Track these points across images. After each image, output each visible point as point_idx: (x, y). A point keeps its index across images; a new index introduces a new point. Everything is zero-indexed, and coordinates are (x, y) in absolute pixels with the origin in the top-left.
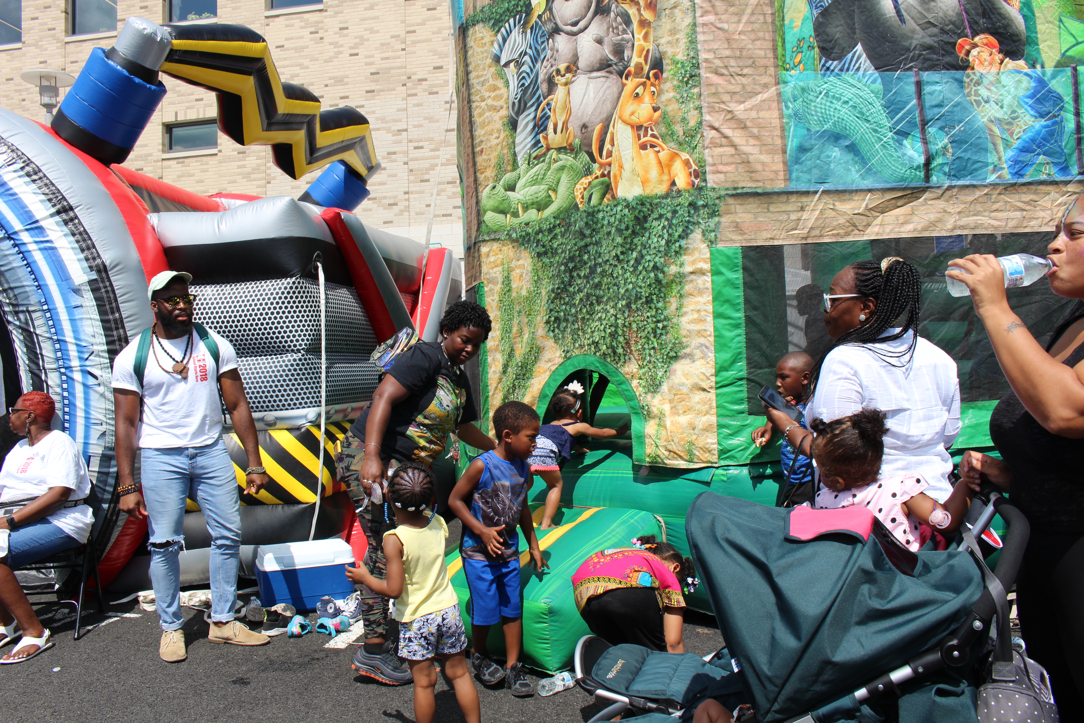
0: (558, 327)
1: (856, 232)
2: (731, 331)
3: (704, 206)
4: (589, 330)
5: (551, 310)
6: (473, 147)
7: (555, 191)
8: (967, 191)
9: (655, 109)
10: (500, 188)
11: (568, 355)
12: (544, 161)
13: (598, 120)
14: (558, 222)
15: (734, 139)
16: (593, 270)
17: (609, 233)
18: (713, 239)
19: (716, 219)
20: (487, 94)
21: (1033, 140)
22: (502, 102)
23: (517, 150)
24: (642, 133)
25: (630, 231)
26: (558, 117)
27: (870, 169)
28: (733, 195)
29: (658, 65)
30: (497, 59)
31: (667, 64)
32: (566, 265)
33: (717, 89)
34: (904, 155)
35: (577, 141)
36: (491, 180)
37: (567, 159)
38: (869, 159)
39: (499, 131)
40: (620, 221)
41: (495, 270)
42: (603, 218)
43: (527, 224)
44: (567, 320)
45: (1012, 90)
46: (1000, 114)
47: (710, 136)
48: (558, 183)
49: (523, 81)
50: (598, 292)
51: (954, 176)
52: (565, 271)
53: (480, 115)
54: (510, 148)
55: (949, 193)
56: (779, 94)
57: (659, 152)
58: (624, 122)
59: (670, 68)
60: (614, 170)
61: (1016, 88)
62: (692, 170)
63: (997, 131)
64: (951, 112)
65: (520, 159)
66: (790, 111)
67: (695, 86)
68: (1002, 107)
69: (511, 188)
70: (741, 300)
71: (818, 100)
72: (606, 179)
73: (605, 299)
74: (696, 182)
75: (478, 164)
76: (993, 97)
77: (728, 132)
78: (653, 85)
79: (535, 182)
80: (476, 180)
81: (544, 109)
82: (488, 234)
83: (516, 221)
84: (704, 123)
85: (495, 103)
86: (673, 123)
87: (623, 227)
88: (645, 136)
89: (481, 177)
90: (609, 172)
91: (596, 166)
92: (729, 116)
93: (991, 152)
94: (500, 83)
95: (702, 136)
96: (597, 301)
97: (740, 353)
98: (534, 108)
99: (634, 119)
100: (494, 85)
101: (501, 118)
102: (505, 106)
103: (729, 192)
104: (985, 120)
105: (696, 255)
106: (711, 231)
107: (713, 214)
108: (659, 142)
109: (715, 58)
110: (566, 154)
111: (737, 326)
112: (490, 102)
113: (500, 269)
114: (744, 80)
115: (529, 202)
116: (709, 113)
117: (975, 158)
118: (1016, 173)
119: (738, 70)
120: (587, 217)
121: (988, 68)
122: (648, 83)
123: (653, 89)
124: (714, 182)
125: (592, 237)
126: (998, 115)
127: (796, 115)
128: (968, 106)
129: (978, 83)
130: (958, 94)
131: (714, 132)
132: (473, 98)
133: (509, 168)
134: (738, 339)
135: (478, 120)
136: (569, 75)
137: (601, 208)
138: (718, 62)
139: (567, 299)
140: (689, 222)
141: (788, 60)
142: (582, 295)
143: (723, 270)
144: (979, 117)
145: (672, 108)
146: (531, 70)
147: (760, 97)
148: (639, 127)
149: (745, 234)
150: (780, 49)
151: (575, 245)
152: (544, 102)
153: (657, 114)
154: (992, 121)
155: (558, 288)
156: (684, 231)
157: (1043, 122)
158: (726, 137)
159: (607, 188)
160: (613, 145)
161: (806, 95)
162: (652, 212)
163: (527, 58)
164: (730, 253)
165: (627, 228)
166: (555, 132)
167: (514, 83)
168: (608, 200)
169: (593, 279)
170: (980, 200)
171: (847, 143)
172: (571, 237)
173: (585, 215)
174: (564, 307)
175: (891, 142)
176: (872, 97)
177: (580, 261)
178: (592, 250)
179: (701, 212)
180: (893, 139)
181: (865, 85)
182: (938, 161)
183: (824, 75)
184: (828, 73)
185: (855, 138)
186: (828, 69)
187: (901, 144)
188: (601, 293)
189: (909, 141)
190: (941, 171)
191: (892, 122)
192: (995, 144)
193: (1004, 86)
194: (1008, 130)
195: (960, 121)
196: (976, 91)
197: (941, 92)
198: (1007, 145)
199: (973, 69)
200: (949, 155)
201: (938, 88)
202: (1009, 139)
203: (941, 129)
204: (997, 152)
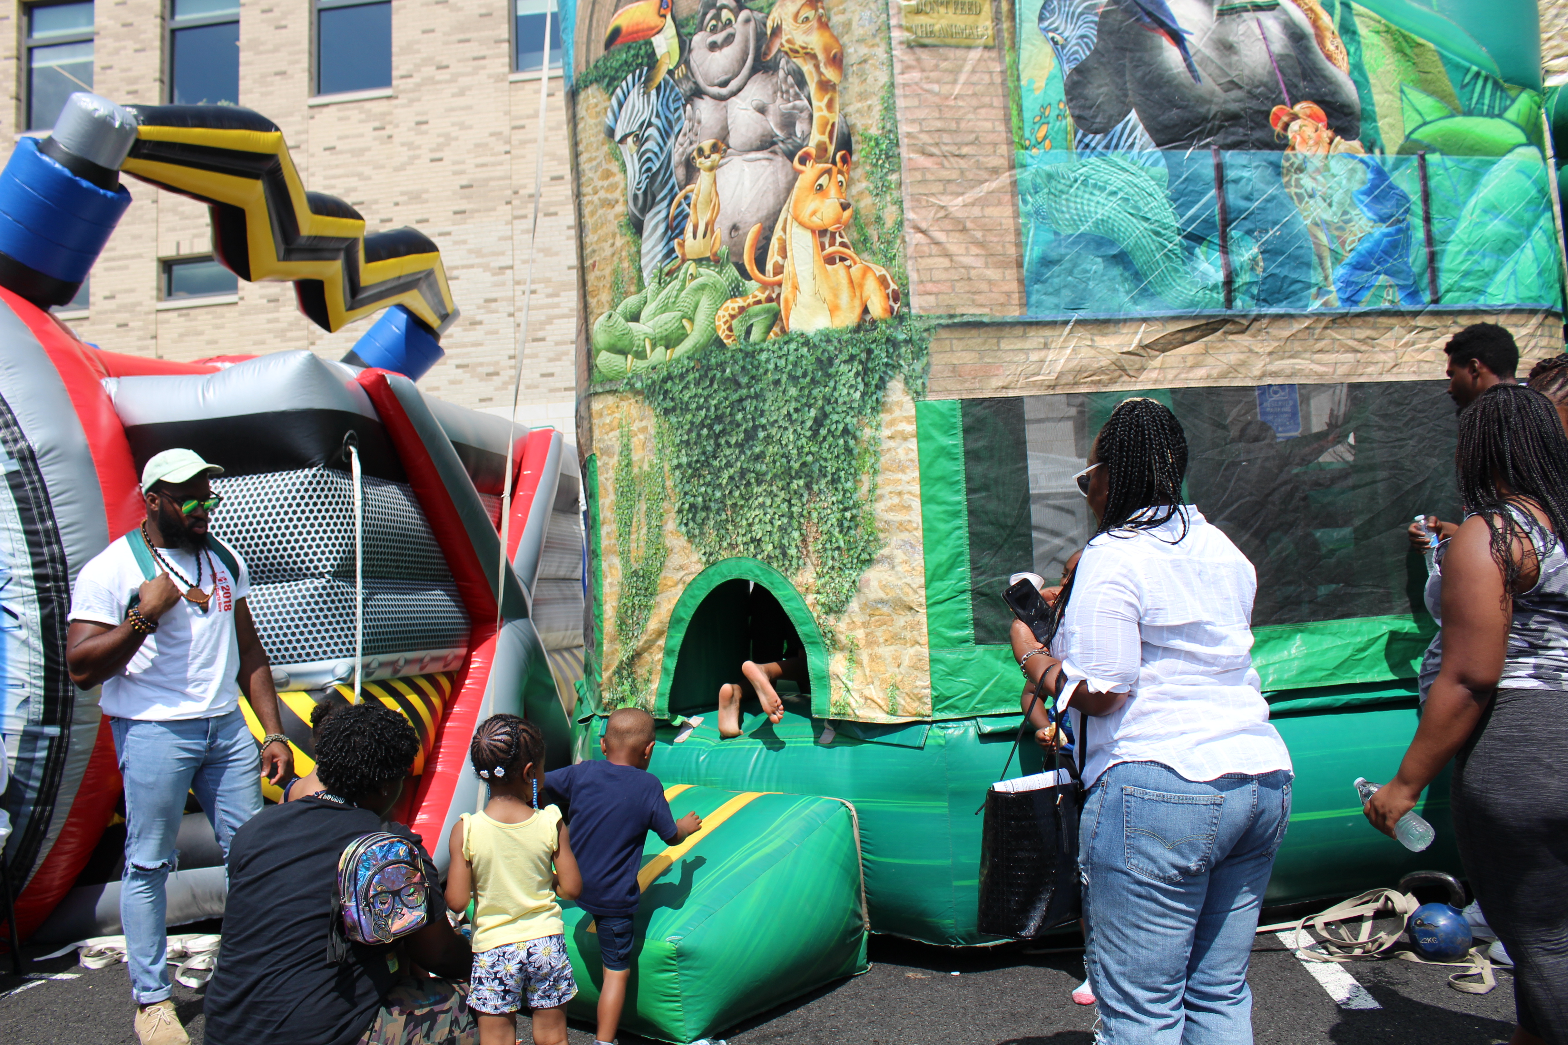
0: (694, 519)
1: (1125, 378)
2: (947, 522)
3: (907, 342)
4: (745, 523)
5: (685, 494)
6: (582, 258)
7: (691, 319)
8: (1281, 323)
9: (845, 207)
10: (618, 317)
11: (712, 559)
12: (677, 278)
13: (755, 219)
14: (693, 364)
15: (948, 246)
16: (750, 435)
17: (777, 382)
18: (919, 389)
19: (924, 360)
20: (599, 184)
21: (1371, 253)
22: (618, 195)
23: (644, 262)
24: (827, 240)
25: (808, 378)
26: (699, 216)
27: (1145, 290)
28: (948, 326)
29: (846, 144)
30: (611, 133)
31: (858, 142)
32: (710, 427)
33: (924, 175)
34: (1195, 269)
35: (724, 249)
36: (606, 306)
37: (708, 274)
38: (1145, 275)
39: (615, 235)
40: (795, 365)
41: (611, 434)
42: (768, 361)
43: (655, 368)
44: (708, 509)
45: (1344, 182)
46: (1327, 215)
47: (914, 242)
48: (696, 308)
49: (649, 164)
50: (758, 467)
51: (1265, 300)
52: (708, 437)
53: (593, 214)
54: (632, 260)
55: (1256, 325)
56: (1014, 183)
57: (851, 267)
58: (800, 223)
59: (861, 147)
60: (786, 292)
61: (1349, 180)
62: (890, 291)
63: (1323, 238)
65: (647, 276)
66: (1029, 207)
67: (893, 171)
68: (1330, 205)
69: (634, 317)
70: (962, 477)
71: (1072, 191)
73: (768, 477)
74: (896, 307)
75: (589, 284)
76: (1320, 190)
77: (941, 236)
78: (840, 172)
79: (665, 308)
80: (586, 306)
81: (680, 204)
82: (602, 383)
83: (641, 364)
84: (906, 223)
85: (609, 196)
86: (866, 225)
87: (799, 373)
88: (832, 244)
89: (593, 302)
90: (778, 295)
92: (942, 214)
93: (1315, 269)
94: (614, 167)
95: (904, 241)
96: (757, 480)
97: (960, 554)
98: (666, 203)
99: (816, 221)
100: (608, 171)
101: (618, 216)
103: (942, 322)
104: (1308, 222)
105: (897, 413)
106: (917, 378)
107: (920, 353)
108: (853, 253)
109: (922, 131)
110: (708, 267)
111: (956, 514)
112: (603, 194)
113: (617, 433)
114: (963, 163)
115: (660, 336)
116: (913, 209)
117: (1294, 276)
118: (1348, 299)
119: (954, 149)
120: (743, 359)
121: (1314, 149)
122: (834, 170)
123: (840, 178)
124: (921, 307)
125: (750, 388)
126: (1325, 217)
127: (1037, 213)
128: (1286, 201)
129: (1300, 170)
131: (919, 236)
132: (584, 189)
133: (632, 288)
134: (958, 533)
135: (589, 220)
136: (715, 157)
137: (765, 345)
138: (925, 138)
139: (709, 478)
140: (887, 365)
141: (1027, 134)
142: (732, 471)
143: (935, 433)
144: (1301, 219)
145: (865, 204)
146: (661, 149)
147: (986, 187)
148: (823, 232)
149: (966, 381)
150: (1015, 120)
151: (726, 399)
152: (681, 195)
153: (847, 214)
154: (1316, 224)
155: (698, 461)
156: (881, 378)
157: (1384, 229)
158: (937, 243)
160: (784, 256)
161: (1054, 183)
162: (840, 351)
163: (652, 130)
164: (944, 409)
165: (805, 375)
166: (695, 237)
167: (634, 167)
168: (776, 334)
169: (751, 448)
170: (1299, 335)
171: (1114, 251)
172: (715, 386)
173: (740, 356)
174: (703, 489)
175: (1178, 251)
176: (1151, 186)
177: (731, 422)
178: (749, 405)
179: (903, 350)
180: (1181, 245)
181: (1142, 169)
182: (1243, 279)
183: (1081, 155)
184: (1088, 151)
185: (1126, 244)
186: (1087, 146)
187: (1192, 254)
188: (764, 467)
189: (1203, 248)
190: (1247, 291)
191: (1182, 221)
192: (1320, 258)
193: (1334, 176)
194: (1339, 237)
195: (1275, 223)
196: (1297, 180)
197: (1249, 180)
198: (1337, 259)
199: (1293, 148)
200: (1259, 270)
201: (1246, 174)
202: (1340, 250)
203: (1249, 232)
204: (1323, 269)
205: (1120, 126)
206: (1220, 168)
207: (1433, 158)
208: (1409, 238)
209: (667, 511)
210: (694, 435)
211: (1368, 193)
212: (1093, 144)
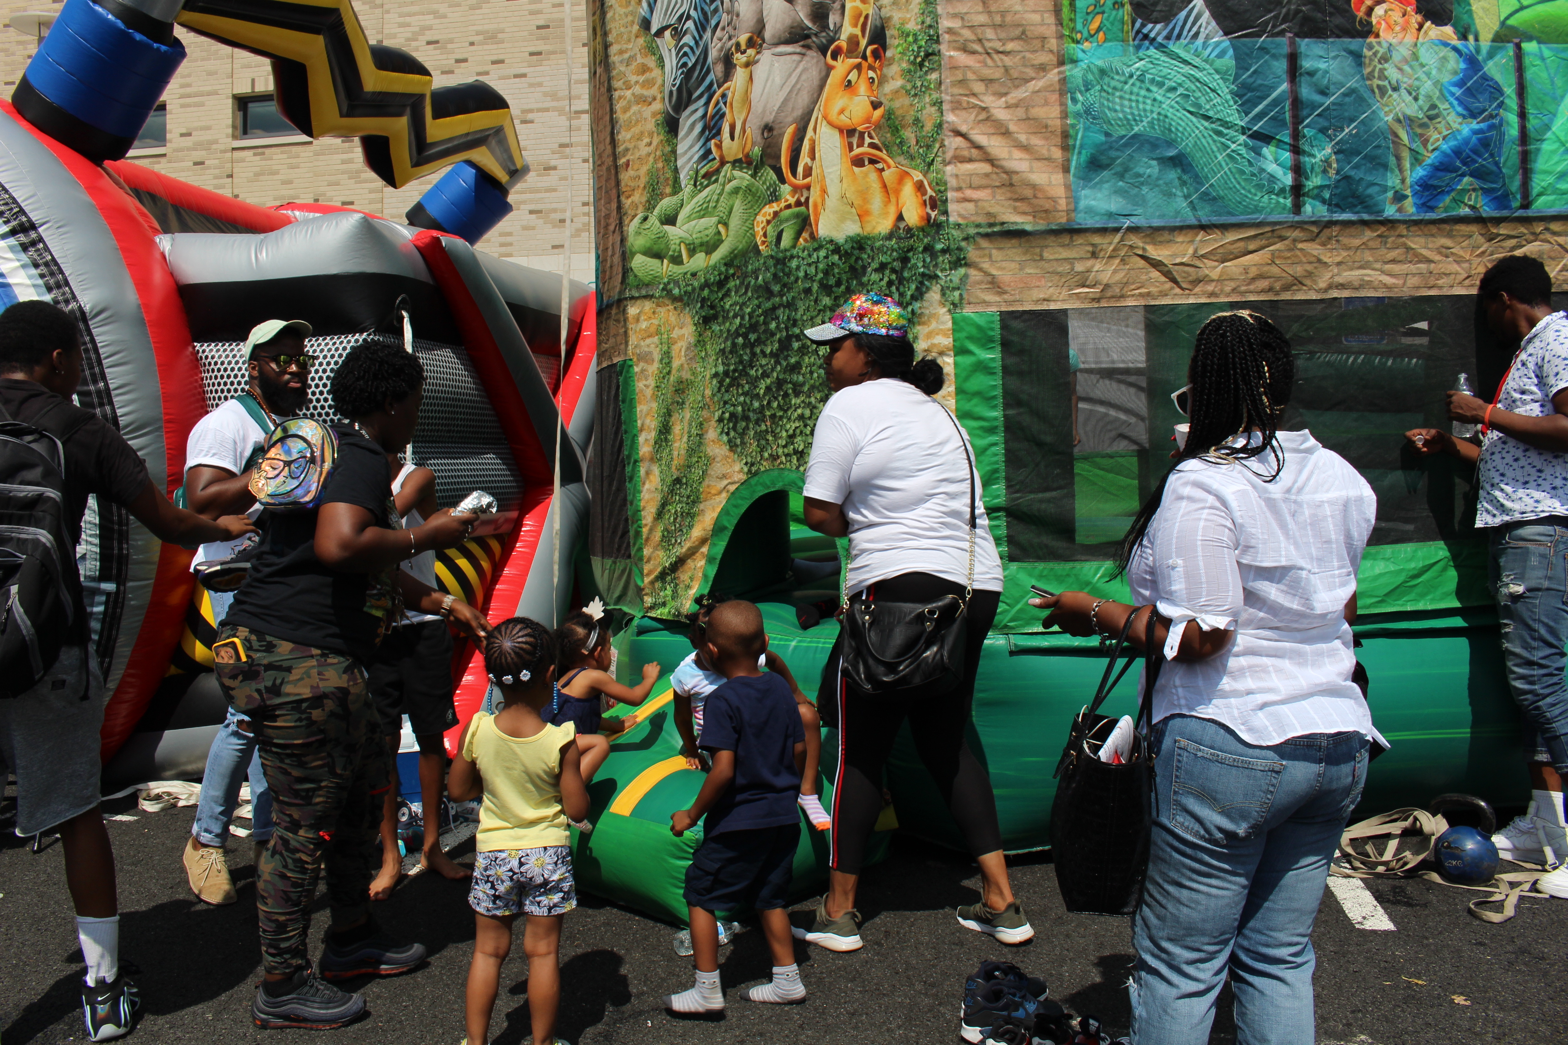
0: (734, 428)
1: (1177, 290)
2: (984, 438)
3: (944, 251)
4: (784, 434)
5: (725, 403)
6: (615, 157)
7: (726, 225)
8: (1352, 230)
9: (875, 105)
10: (653, 220)
11: (754, 469)
12: (716, 181)
13: (790, 119)
14: (731, 271)
15: (990, 150)
16: (785, 345)
17: (808, 291)
18: (957, 301)
19: (962, 271)
20: (633, 78)
21: (1457, 152)
22: (654, 91)
23: (679, 163)
24: (855, 141)
25: (843, 287)
26: (735, 114)
27: (1206, 194)
28: (987, 236)
29: (879, 37)
30: (646, 24)
31: (893, 36)
32: (745, 336)
33: (964, 75)
34: (1262, 170)
36: (641, 208)
37: (743, 177)
38: (1207, 178)
39: (651, 135)
40: (826, 273)
41: (648, 341)
42: (798, 268)
43: (694, 275)
44: (746, 418)
45: (1434, 72)
46: (1412, 109)
47: (954, 146)
48: (730, 212)
49: (685, 59)
50: (795, 377)
51: (1337, 205)
52: (744, 346)
53: (626, 110)
54: (667, 161)
55: (1327, 232)
56: (1063, 81)
57: (883, 170)
58: (830, 124)
59: (896, 42)
60: (814, 196)
61: (1439, 70)
62: (927, 197)
63: (1404, 137)
64: (1340, 105)
65: (684, 177)
66: (1079, 106)
67: (932, 70)
68: (1416, 99)
69: (670, 220)
70: (999, 392)
71: (1127, 87)
72: (803, 209)
73: (806, 389)
74: (933, 214)
75: (623, 184)
76: (1405, 81)
77: (982, 140)
78: (871, 68)
79: (703, 212)
80: (619, 207)
81: (717, 103)
82: (638, 287)
83: (677, 270)
84: (945, 126)
85: (646, 92)
86: (903, 127)
87: (832, 281)
88: (861, 144)
89: (627, 203)
90: (807, 199)
91: (786, 189)
92: (983, 116)
93: (1392, 171)
94: (651, 62)
95: (942, 146)
96: (794, 391)
97: (996, 471)
98: (703, 101)
99: (844, 120)
100: (644, 65)
101: (654, 114)
102: (659, 96)
103: (981, 230)
104: (1389, 118)
105: (933, 325)
106: (954, 289)
107: (958, 262)
108: (883, 155)
109: (964, 27)
110: (741, 170)
111: (991, 430)
112: (637, 90)
113: (656, 339)
114: (1008, 61)
115: (697, 242)
116: (953, 110)
117: (1369, 178)
118: (1424, 204)
119: (998, 45)
120: (775, 266)
121: (1400, 36)
122: (865, 65)
123: (871, 74)
124: (960, 215)
125: (782, 296)
126: (1409, 112)
127: (1087, 112)
128: (1366, 95)
129: (1385, 59)
130: (1353, 76)
131: (959, 139)
132: (616, 84)
133: (668, 190)
134: (994, 449)
135: (621, 117)
136: (751, 52)
137: (795, 252)
138: (967, 34)
139: (747, 387)
140: (923, 275)
141: (1079, 26)
142: (768, 381)
143: (972, 347)
144: (1382, 114)
145: (901, 104)
146: (697, 43)
147: (1033, 86)
148: (851, 132)
149: (1005, 293)
150: (1066, 11)
151: (759, 307)
152: (719, 93)
153: (878, 113)
154: (1399, 121)
155: (735, 371)
156: (917, 288)
157: (1474, 125)
158: (979, 147)
159: (804, 223)
160: (813, 158)
161: (1106, 80)
162: (873, 259)
163: (690, 24)
164: (981, 321)
165: (839, 283)
166: (732, 138)
167: (671, 62)
168: (806, 240)
169: (786, 358)
170: (1371, 244)
171: (1172, 153)
172: (750, 294)
173: (771, 262)
174: (742, 399)
175: (1243, 151)
176: (1216, 81)
177: (765, 331)
178: (783, 314)
179: (941, 259)
180: (1246, 145)
181: (1206, 61)
182: (1314, 182)
183: (1138, 48)
184: (1147, 43)
185: (1186, 145)
186: (1146, 37)
187: (1259, 154)
188: (801, 378)
189: (1272, 148)
190: (1318, 197)
191: (1247, 119)
192: (1398, 158)
193: (1422, 66)
194: (1421, 135)
195: (1352, 120)
196: (1382, 71)
197: (1326, 72)
198: (1417, 159)
199: (1377, 36)
200: (1332, 172)
201: (1322, 66)
202: (1421, 150)
203: (1323, 131)
204: (1401, 170)
205: (1184, 13)
206: (1293, 59)
207: (1530, 47)
208: (1502, 135)
209: (707, 420)
210: (729, 343)
211: (1460, 84)
212: (1152, 35)
